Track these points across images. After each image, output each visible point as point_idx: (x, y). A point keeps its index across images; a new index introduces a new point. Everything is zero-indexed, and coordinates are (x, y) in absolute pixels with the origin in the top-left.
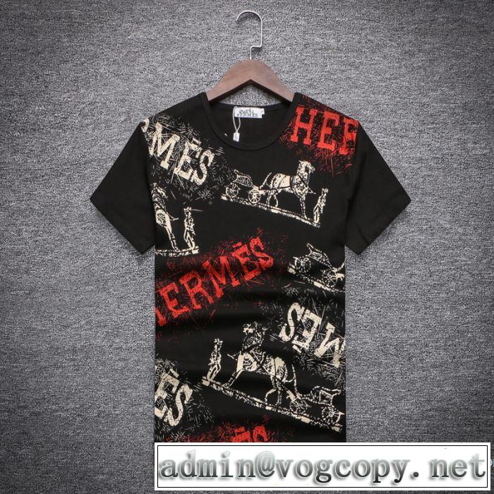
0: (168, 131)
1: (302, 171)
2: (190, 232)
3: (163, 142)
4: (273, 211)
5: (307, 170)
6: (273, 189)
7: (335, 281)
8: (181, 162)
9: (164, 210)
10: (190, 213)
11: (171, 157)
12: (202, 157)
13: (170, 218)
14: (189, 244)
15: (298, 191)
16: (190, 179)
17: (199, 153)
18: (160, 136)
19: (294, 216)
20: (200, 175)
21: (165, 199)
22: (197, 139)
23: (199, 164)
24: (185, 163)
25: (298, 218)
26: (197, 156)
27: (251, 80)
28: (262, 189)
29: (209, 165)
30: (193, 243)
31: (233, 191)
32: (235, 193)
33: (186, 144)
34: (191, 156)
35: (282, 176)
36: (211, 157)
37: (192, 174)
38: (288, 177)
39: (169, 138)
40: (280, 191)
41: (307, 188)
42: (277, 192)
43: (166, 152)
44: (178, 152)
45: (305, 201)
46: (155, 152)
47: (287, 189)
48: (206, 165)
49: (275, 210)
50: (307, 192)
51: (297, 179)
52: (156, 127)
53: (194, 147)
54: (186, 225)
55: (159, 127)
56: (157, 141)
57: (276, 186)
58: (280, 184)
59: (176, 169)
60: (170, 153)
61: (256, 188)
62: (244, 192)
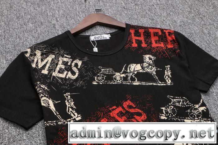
0: (45, 54)
1: (147, 60)
2: (72, 108)
3: (42, 60)
4: (134, 84)
5: (150, 59)
6: (130, 72)
7: (200, 113)
8: (58, 69)
9: (47, 97)
10: (69, 97)
11: (49, 67)
12: (73, 64)
13: (53, 102)
14: (72, 115)
15: (149, 70)
16: (66, 77)
17: (70, 62)
18: (40, 57)
19: (151, 84)
20: (73, 73)
21: (47, 91)
22: (67, 55)
23: (71, 68)
24: (61, 69)
25: (154, 84)
26: (69, 64)
27: (98, 22)
28: (123, 73)
29: (79, 67)
30: (76, 114)
31: (101, 78)
32: (103, 79)
33: (60, 59)
34: (64, 65)
35: (135, 65)
36: (80, 63)
37: (67, 74)
38: (139, 65)
39: (46, 58)
40: (136, 73)
41: (154, 68)
42: (134, 73)
43: (45, 65)
44: (54, 64)
45: (156, 75)
46: (37, 65)
47: (141, 71)
48: (77, 68)
49: (136, 83)
50: (155, 70)
51: (145, 65)
52: (36, 53)
53: (65, 59)
54: (67, 104)
55: (38, 53)
56: (37, 61)
57: (132, 70)
58: (134, 69)
59: (54, 73)
60: (48, 65)
61: (117, 74)
62: (110, 77)
